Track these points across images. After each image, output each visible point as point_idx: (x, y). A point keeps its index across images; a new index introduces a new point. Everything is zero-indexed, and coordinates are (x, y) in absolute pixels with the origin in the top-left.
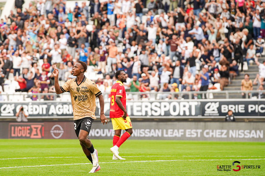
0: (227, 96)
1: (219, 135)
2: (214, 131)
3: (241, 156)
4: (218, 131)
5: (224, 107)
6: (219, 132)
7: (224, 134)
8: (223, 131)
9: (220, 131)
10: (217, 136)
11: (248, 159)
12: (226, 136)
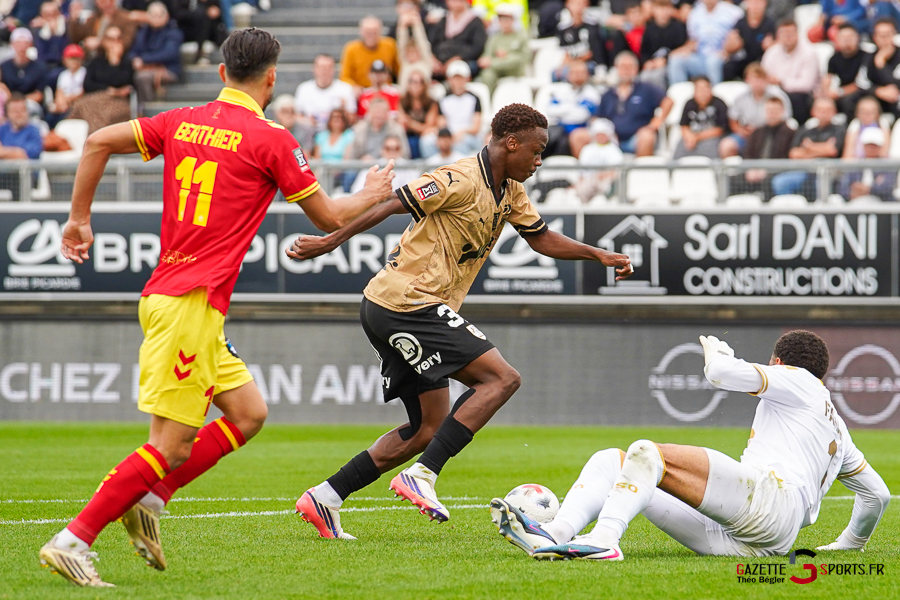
0: (124, 185)
1: (77, 389)
2: (56, 369)
3: (192, 499)
4: (72, 369)
5: (109, 246)
6: (78, 375)
7: (106, 383)
8: (99, 369)
9: (84, 368)
10: (70, 396)
11: (228, 511)
12: (113, 397)
